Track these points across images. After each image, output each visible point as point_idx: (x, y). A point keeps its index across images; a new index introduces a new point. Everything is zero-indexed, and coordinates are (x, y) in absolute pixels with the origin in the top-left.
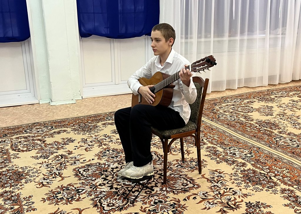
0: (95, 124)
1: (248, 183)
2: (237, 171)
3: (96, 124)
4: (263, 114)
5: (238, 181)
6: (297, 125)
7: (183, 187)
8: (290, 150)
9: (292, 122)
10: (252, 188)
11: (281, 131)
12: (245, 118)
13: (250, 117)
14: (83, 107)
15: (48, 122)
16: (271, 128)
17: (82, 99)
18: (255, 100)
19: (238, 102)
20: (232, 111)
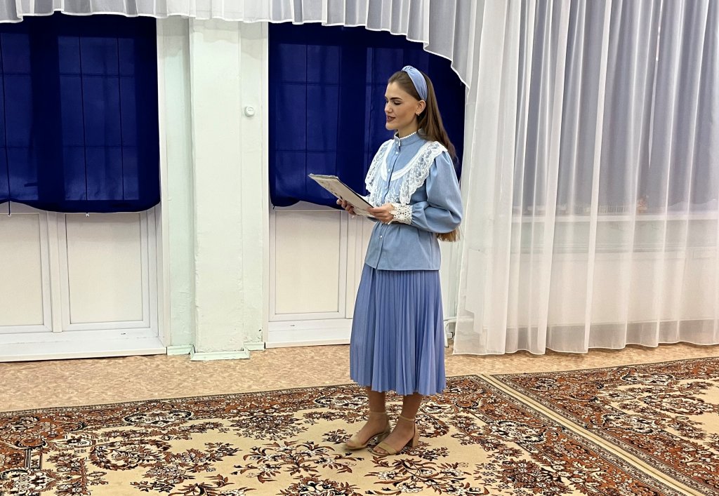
0: (288, 413)
3: (290, 414)
12: (680, 429)
13: (695, 426)
14: (264, 369)
15: (180, 401)
17: (263, 349)
18: (711, 382)
19: (662, 383)
20: (645, 405)
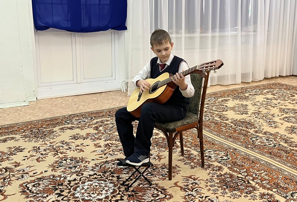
0: (51, 129)
1: (225, 189)
2: (213, 176)
3: (52, 129)
4: (238, 112)
5: (214, 188)
6: (272, 123)
7: (153, 198)
8: (267, 151)
9: (268, 120)
10: (229, 194)
11: (257, 130)
12: (220, 117)
13: (225, 116)
14: (37, 109)
16: (247, 128)
17: (36, 100)
18: (229, 99)
19: (212, 101)
20: (207, 110)
